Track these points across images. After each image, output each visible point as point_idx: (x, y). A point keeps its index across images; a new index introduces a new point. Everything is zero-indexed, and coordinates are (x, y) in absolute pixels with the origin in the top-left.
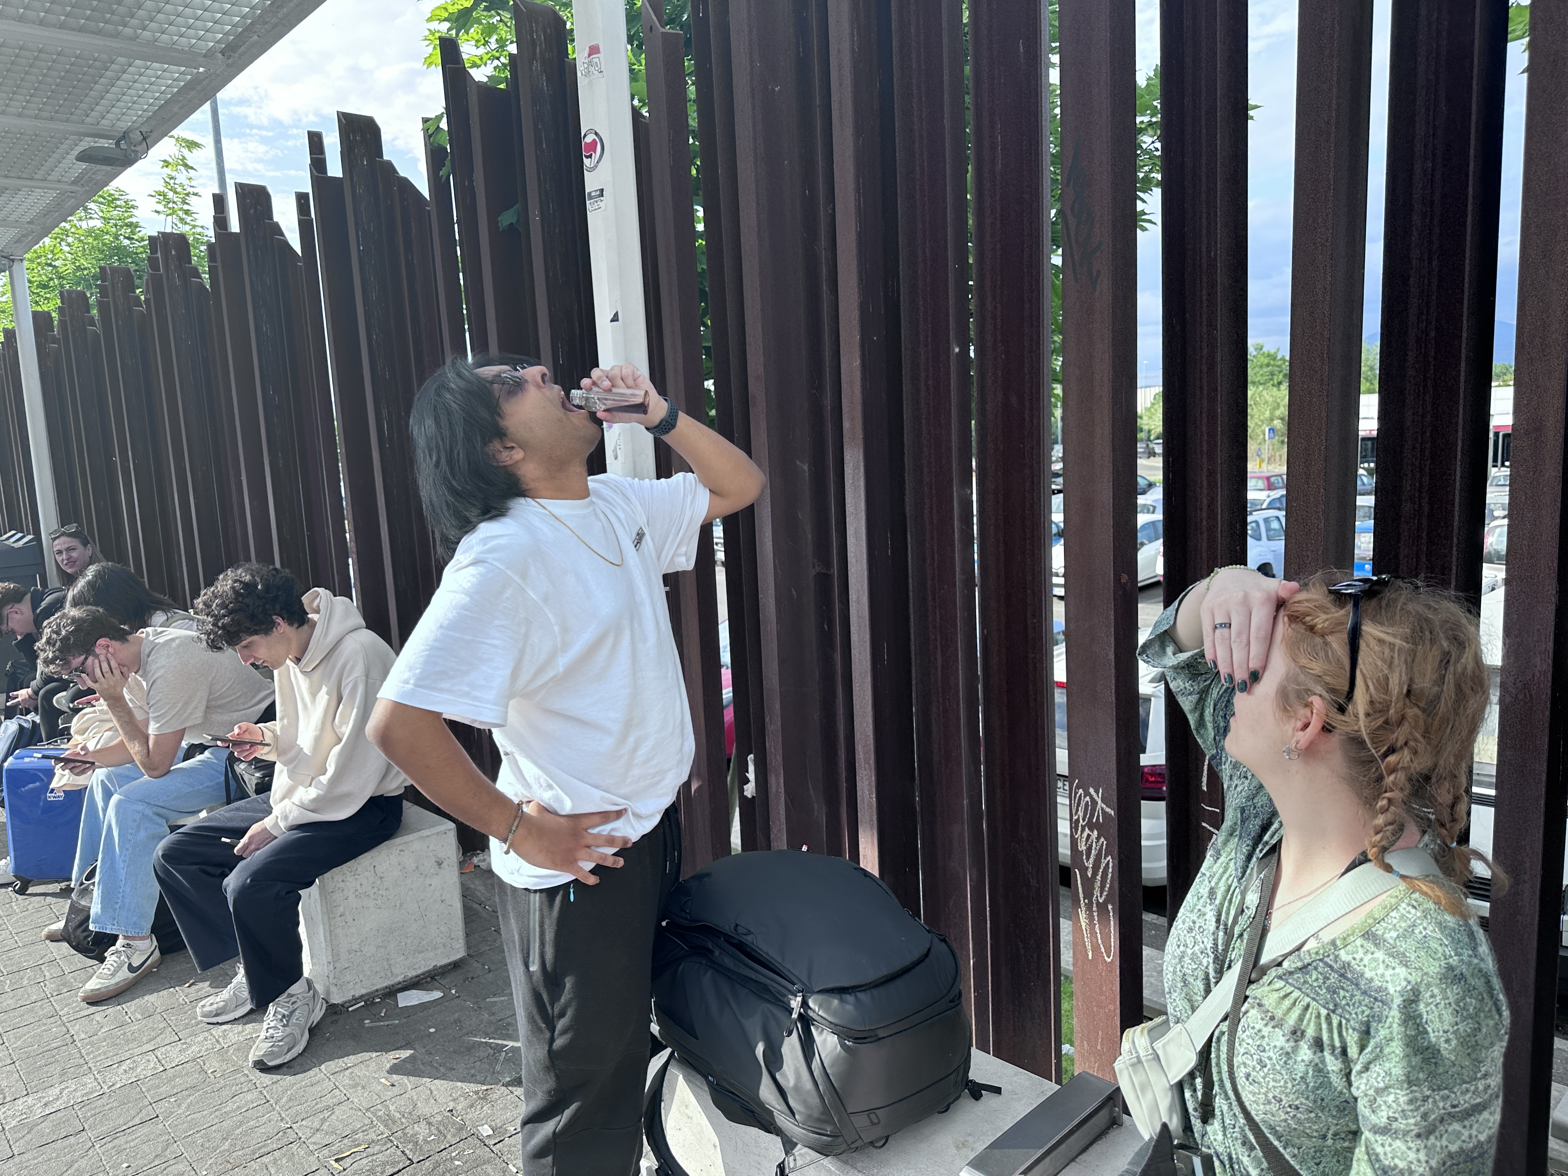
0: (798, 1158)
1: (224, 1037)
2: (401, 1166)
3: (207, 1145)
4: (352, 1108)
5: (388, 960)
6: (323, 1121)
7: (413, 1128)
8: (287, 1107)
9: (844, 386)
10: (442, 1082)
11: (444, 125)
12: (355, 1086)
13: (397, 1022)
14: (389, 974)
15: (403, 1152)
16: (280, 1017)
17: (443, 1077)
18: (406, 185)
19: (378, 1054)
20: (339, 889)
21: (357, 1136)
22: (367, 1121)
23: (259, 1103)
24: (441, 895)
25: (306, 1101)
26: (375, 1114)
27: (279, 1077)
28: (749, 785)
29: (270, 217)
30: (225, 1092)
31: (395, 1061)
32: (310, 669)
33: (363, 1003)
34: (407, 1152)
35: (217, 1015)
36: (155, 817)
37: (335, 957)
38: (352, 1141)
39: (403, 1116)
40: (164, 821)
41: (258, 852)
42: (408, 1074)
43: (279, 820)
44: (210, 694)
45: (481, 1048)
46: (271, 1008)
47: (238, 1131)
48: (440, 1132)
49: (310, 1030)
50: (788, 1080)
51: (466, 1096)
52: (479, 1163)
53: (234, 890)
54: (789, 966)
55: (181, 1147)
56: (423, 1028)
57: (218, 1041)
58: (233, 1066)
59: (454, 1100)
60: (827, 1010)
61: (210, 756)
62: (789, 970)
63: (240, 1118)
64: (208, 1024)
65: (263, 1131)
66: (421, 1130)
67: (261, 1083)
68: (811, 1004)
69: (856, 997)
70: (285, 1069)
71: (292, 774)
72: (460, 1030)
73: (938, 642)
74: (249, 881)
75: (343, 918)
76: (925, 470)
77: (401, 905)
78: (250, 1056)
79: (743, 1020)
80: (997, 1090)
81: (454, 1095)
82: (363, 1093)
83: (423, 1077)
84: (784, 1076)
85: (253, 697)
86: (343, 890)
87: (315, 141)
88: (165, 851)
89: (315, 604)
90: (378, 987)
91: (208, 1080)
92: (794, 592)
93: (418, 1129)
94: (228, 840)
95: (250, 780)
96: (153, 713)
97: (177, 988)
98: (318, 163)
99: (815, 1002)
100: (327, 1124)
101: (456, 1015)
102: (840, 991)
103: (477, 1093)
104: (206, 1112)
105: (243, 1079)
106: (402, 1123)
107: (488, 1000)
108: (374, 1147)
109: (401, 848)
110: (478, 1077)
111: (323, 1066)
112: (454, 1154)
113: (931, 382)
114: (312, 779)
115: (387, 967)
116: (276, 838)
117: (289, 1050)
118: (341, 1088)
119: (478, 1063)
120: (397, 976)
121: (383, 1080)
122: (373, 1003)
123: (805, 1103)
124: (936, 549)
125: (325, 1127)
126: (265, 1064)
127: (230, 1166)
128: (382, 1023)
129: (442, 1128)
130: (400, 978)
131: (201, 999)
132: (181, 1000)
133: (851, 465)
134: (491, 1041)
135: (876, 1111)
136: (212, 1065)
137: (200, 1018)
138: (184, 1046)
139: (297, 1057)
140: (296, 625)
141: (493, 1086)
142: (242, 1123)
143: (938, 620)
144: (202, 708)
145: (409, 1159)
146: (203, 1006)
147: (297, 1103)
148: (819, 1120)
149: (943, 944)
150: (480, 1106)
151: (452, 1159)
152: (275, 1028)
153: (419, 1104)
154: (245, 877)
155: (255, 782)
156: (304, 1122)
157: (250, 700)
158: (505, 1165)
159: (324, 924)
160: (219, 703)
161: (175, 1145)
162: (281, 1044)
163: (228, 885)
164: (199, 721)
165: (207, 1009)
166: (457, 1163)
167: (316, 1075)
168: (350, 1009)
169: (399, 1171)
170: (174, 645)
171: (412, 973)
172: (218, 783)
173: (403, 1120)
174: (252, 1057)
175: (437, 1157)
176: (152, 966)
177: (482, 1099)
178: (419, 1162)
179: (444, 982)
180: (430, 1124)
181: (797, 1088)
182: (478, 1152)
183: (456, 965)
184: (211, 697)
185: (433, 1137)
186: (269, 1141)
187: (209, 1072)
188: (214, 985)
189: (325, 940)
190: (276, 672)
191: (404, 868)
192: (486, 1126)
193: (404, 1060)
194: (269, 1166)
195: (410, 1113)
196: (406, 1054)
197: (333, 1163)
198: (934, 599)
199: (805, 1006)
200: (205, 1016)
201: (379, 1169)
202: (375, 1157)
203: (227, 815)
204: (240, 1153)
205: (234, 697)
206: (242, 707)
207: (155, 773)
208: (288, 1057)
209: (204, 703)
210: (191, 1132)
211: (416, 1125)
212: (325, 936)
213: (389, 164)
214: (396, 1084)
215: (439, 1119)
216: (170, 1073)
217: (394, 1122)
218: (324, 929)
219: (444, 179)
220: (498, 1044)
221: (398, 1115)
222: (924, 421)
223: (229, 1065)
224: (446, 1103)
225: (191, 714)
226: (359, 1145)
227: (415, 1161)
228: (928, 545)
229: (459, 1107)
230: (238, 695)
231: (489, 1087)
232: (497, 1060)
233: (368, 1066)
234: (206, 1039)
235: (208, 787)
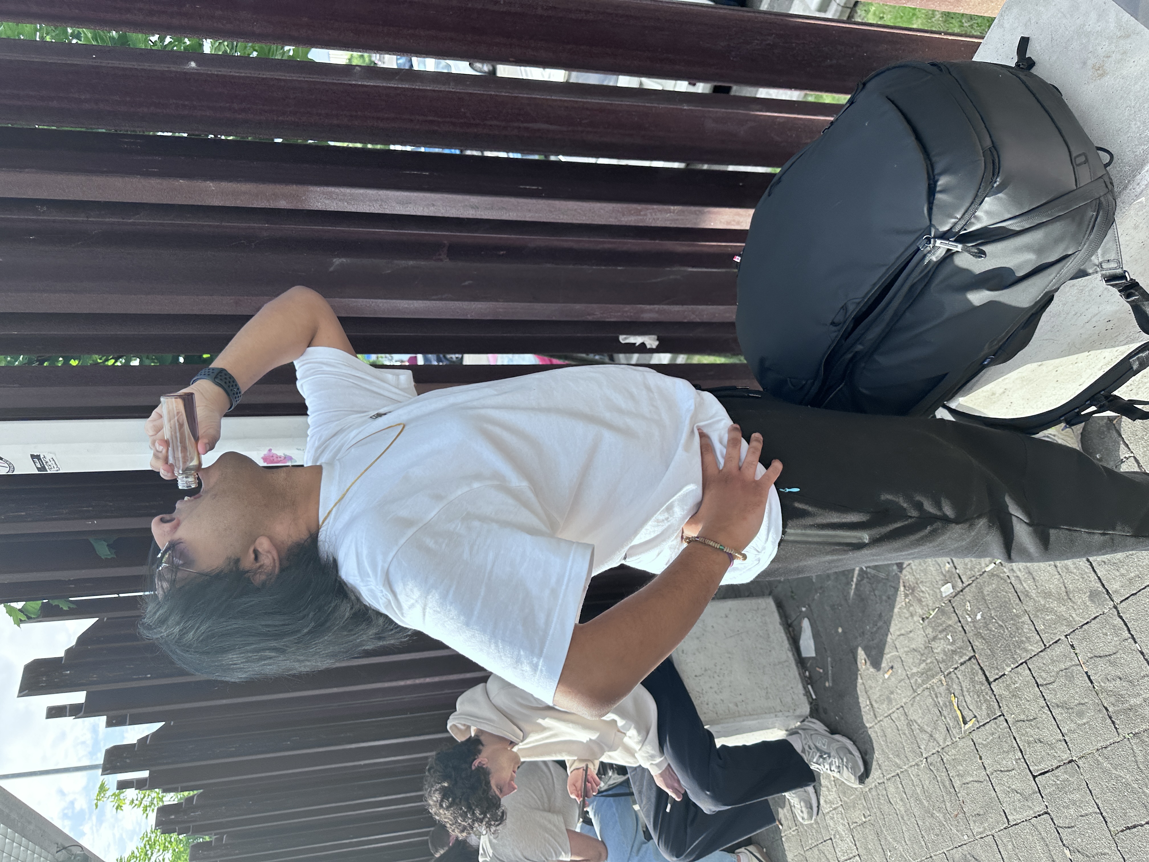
0: (1106, 258)
1: (831, 803)
2: (977, 667)
3: (937, 831)
4: (912, 705)
5: (775, 665)
6: (922, 730)
7: (938, 653)
8: (905, 759)
9: (239, 203)
10: (892, 624)
11: (19, 605)
12: (890, 701)
13: (829, 659)
14: (787, 664)
15: (962, 664)
16: (821, 760)
17: (888, 624)
18: (83, 639)
19: (859, 677)
20: (714, 708)
21: (941, 703)
22: (926, 693)
23: (899, 783)
24: (722, 617)
25: (901, 743)
26: (920, 685)
27: (874, 763)
28: (646, 343)
29: (133, 745)
30: (886, 808)
31: (868, 663)
32: (521, 734)
33: (809, 687)
34: (962, 660)
35: (811, 808)
36: (640, 854)
37: (771, 711)
38: (946, 707)
39: (924, 661)
40: (644, 845)
41: (682, 782)
42: (881, 653)
43: (654, 762)
44: (538, 809)
45: (862, 589)
46: (814, 767)
47: (926, 804)
48: (943, 630)
49: (833, 732)
50: (1027, 262)
51: (909, 605)
52: (981, 597)
53: (715, 806)
54: (893, 258)
55: (938, 853)
56: (837, 638)
57: (835, 809)
58: (860, 799)
59: (912, 615)
60: (956, 209)
61: (591, 807)
62: (898, 258)
63: (912, 800)
64: (818, 814)
65: (927, 782)
66: (939, 647)
67: (879, 778)
68: (946, 228)
69: (941, 174)
70: (867, 757)
71: (612, 748)
72: (841, 606)
73: (522, 125)
74: (708, 793)
75: (739, 704)
76: (335, 122)
77: (729, 653)
78: (854, 786)
79: (946, 315)
80: (1024, 42)
81: (907, 616)
82: (897, 693)
83: (886, 641)
84: (1020, 266)
85: (542, 771)
86: (715, 704)
87: (55, 712)
88: (673, 855)
89: (462, 727)
90: (797, 673)
91: (872, 822)
92: (467, 283)
93: (939, 649)
94: (669, 806)
95: (614, 779)
96: (552, 857)
97: (783, 835)
98: (75, 711)
99: (943, 223)
100: (926, 727)
101: (828, 608)
102: (932, 191)
103: (906, 596)
104: (904, 828)
105: (874, 793)
106: (931, 663)
107: (814, 580)
108: (954, 689)
109: (680, 653)
110: (890, 593)
111: (868, 725)
112: (969, 620)
113: (236, 106)
114: (619, 731)
115: (781, 666)
116: (669, 765)
117: (851, 753)
118: (891, 711)
119: (877, 592)
120: (788, 656)
121: (886, 676)
122: (810, 678)
123: (1058, 241)
124: (421, 118)
125: (929, 730)
126: (862, 774)
127: (961, 815)
128: (830, 672)
129: (940, 628)
130: (790, 654)
131: (794, 817)
132: (793, 833)
133: (327, 202)
134: (855, 580)
135: (1073, 156)
136: (857, 816)
137: (813, 821)
138: (838, 836)
139: (856, 746)
140: (481, 747)
141: (901, 581)
142: (917, 799)
143: (498, 123)
144: (549, 816)
145: (970, 659)
146: (803, 819)
147: (902, 751)
148: (1080, 224)
149: (868, 86)
150: (921, 594)
151: (974, 621)
152: (831, 764)
153: (913, 646)
154: (704, 796)
155: (616, 776)
156: (922, 747)
157: (544, 773)
158: (985, 575)
159: (744, 721)
160: (546, 800)
161: (934, 858)
162: (845, 760)
163: (710, 810)
164: (561, 819)
165: (806, 816)
166: (979, 617)
167: (876, 732)
168: (814, 697)
169: (982, 668)
170: (494, 841)
171: (786, 644)
172: (614, 801)
173: (929, 661)
174: (856, 785)
175: (970, 635)
176: (761, 853)
177: (913, 590)
178: (974, 651)
179: (794, 617)
180: (935, 638)
181: (1040, 251)
182: (968, 598)
183: (780, 606)
184: (541, 807)
185: (949, 637)
186: (939, 779)
187: (864, 820)
188: (782, 805)
189: (756, 719)
190: (522, 760)
191: (698, 650)
192: (943, 589)
193: (868, 655)
194: (965, 781)
195: (922, 655)
196: (861, 654)
197: (967, 726)
198: (476, 125)
199: (947, 236)
200: (811, 817)
201: (978, 687)
202: (965, 689)
203: (644, 802)
204: (948, 805)
205: (542, 788)
206: (551, 780)
207: (604, 855)
208: (857, 754)
209: (546, 814)
210: (923, 843)
211: (935, 651)
212: (753, 720)
213: (68, 652)
214: (890, 665)
215: (931, 630)
216: (862, 851)
217: (930, 669)
218: (747, 720)
219: (72, 606)
220: (859, 575)
221: (923, 666)
222: (281, 118)
223: (859, 802)
224: (915, 623)
225: (555, 825)
226: (951, 702)
227: (972, 654)
228: (418, 127)
229: (920, 611)
230: (540, 784)
231: (901, 584)
232: (874, 576)
233: (871, 687)
234: (832, 818)
235: (617, 809)
